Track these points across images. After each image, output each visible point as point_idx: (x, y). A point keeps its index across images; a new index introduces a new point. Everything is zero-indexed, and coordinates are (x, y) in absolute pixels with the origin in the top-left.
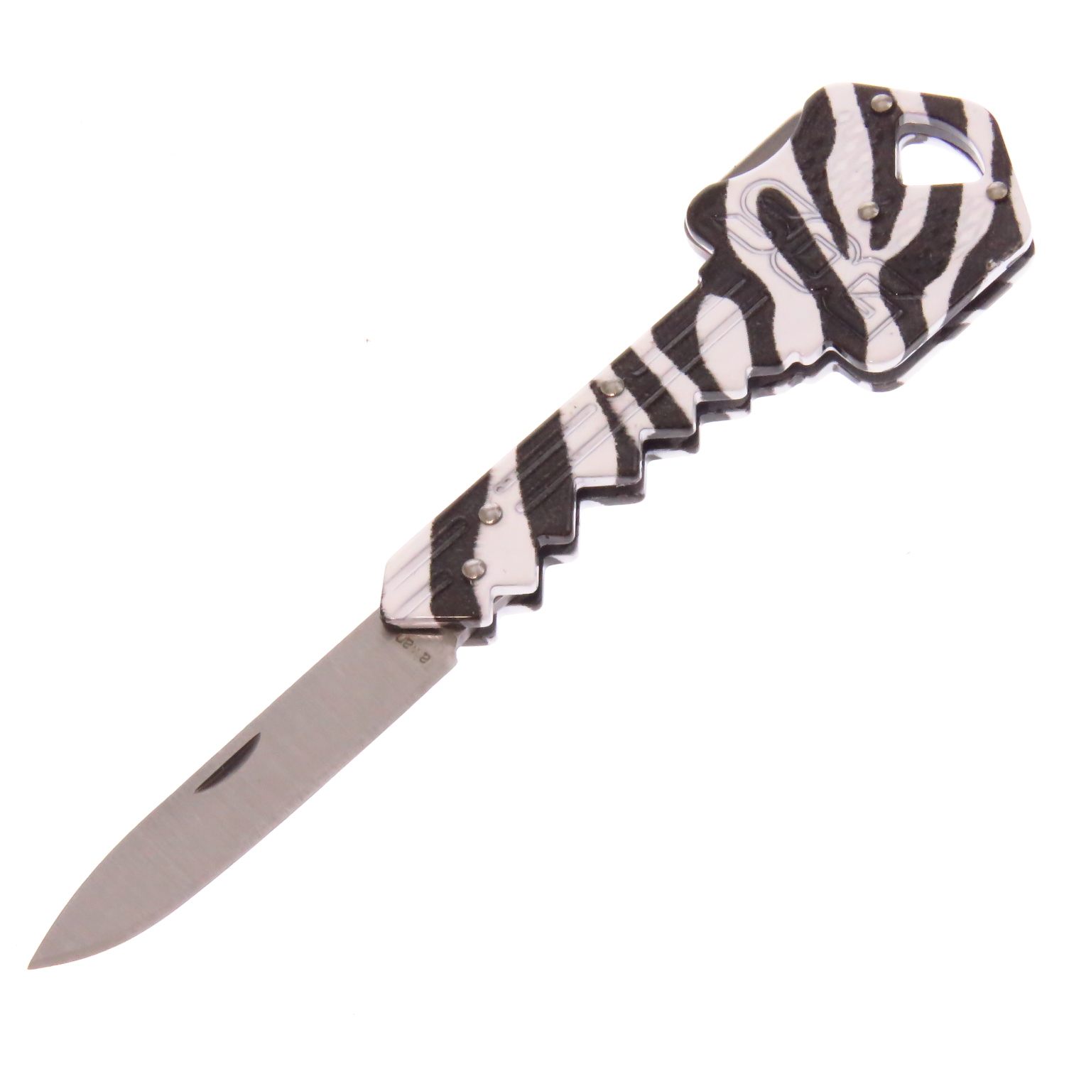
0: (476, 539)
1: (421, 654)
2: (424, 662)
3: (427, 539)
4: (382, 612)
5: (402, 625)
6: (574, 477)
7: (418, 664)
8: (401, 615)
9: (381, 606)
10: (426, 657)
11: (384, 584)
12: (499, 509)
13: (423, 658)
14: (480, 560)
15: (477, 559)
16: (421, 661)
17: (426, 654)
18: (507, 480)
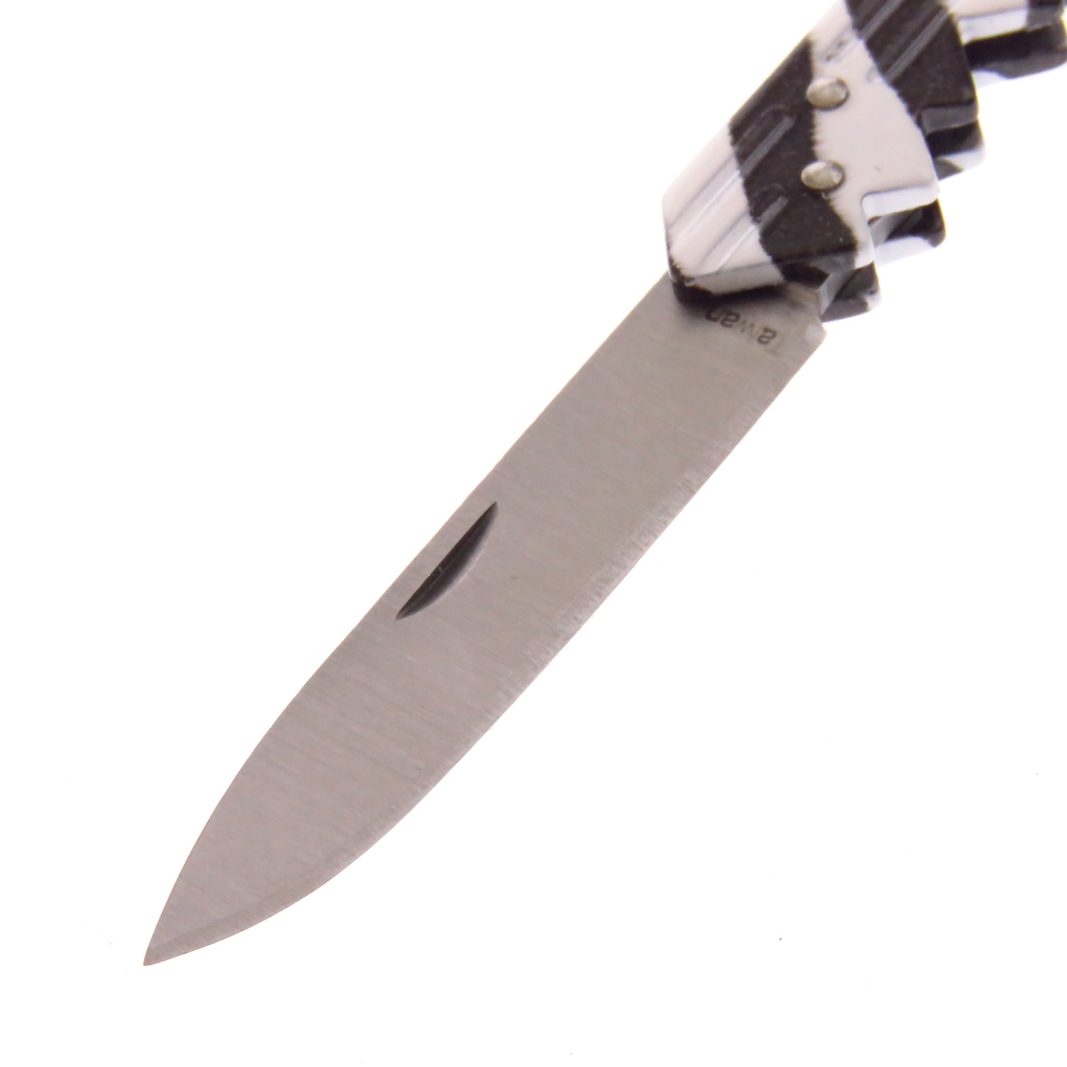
0: (812, 134)
1: (758, 330)
2: (766, 343)
3: (726, 149)
4: (675, 270)
5: (715, 287)
6: (955, 19)
7: (756, 348)
8: (711, 267)
9: (671, 261)
10: (769, 334)
11: (669, 227)
12: (841, 83)
13: (763, 336)
14: (829, 162)
15: (824, 161)
16: (760, 340)
17: (766, 330)
18: (841, 44)
